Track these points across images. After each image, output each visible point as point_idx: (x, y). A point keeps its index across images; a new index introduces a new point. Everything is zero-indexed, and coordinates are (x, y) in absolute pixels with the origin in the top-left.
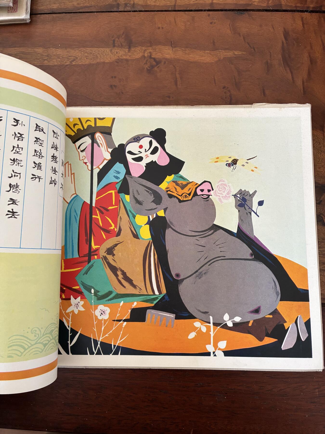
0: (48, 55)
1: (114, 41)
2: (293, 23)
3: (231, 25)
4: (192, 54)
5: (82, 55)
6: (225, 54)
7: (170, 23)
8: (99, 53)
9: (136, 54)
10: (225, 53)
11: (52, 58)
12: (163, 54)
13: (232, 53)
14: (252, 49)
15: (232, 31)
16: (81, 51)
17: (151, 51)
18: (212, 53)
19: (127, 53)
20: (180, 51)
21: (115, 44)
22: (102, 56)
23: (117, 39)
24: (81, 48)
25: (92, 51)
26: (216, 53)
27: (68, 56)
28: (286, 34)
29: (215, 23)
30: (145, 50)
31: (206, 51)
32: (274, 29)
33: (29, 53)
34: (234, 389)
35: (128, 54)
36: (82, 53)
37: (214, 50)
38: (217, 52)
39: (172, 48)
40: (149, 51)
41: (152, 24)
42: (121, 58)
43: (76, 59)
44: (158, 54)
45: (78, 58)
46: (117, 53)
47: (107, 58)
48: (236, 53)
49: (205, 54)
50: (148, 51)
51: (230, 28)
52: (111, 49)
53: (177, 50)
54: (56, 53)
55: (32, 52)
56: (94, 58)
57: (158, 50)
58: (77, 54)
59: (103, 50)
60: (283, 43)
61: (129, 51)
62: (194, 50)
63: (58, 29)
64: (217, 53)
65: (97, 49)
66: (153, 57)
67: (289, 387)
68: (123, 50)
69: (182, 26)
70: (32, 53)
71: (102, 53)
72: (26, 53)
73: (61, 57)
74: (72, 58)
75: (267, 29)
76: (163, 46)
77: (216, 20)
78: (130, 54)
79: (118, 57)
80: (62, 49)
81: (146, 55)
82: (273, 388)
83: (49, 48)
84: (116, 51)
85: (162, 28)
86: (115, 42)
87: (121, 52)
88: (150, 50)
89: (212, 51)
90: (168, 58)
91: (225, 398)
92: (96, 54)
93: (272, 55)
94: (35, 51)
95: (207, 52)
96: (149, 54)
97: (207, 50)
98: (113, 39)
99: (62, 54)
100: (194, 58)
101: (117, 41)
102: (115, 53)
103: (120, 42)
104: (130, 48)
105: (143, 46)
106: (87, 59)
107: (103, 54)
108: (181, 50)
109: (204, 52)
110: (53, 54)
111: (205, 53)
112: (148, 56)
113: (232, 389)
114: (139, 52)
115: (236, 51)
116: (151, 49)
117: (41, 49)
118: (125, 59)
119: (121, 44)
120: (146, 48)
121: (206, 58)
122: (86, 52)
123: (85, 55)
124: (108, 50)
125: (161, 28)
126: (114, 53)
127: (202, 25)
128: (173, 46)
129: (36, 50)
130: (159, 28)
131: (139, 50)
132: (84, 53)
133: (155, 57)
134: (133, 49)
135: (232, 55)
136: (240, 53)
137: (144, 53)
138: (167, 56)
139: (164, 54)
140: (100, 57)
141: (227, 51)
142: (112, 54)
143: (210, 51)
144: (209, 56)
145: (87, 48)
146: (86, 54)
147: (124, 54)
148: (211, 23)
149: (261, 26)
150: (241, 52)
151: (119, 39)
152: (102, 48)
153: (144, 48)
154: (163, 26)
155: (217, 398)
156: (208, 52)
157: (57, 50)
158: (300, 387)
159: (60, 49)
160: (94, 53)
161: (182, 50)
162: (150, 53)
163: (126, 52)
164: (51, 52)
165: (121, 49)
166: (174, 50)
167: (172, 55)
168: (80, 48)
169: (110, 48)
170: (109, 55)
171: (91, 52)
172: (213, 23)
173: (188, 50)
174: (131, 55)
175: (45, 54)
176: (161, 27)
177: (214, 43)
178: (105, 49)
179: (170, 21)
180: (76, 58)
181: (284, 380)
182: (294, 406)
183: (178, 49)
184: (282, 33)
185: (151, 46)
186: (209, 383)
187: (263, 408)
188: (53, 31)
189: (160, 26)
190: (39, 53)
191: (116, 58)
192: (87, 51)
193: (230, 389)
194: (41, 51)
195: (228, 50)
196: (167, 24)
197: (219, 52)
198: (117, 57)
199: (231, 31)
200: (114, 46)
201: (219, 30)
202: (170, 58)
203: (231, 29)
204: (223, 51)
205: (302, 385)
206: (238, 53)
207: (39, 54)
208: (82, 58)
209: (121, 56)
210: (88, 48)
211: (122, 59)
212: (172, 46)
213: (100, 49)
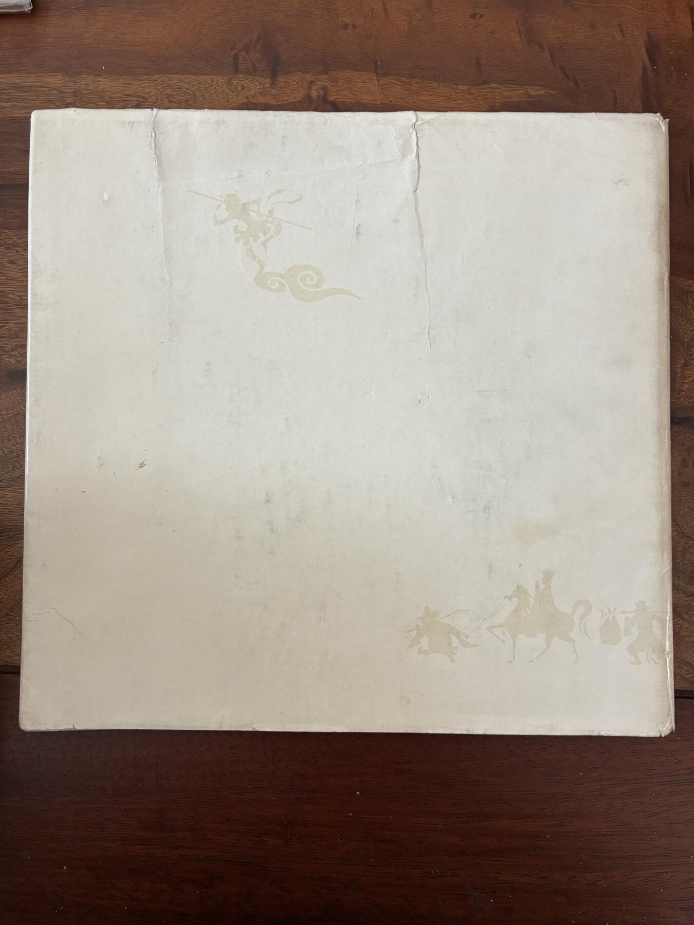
0: (75, 93)
1: (236, 58)
2: (671, 21)
3: (520, 22)
4: (425, 93)
5: (159, 92)
6: (506, 94)
7: (373, 14)
8: (200, 87)
9: (289, 91)
10: (506, 91)
11: (85, 99)
12: (355, 91)
13: (522, 91)
14: (572, 84)
15: (523, 38)
16: (156, 82)
17: (327, 84)
18: (475, 92)
19: (267, 90)
20: (395, 86)
21: (240, 67)
22: (207, 96)
23: (243, 54)
24: (156, 76)
25: (184, 83)
26: (484, 91)
27: (126, 95)
28: (653, 48)
29: (482, 16)
30: (312, 83)
31: (460, 87)
32: (623, 35)
33: (29, 87)
34: (512, 882)
35: (270, 92)
36: (159, 87)
37: (479, 85)
38: (485, 89)
39: (378, 78)
40: (322, 84)
41: (328, 18)
42: (254, 101)
43: (144, 102)
44: (344, 92)
45: (147, 99)
46: (243, 88)
47: (219, 101)
48: (533, 93)
49: (458, 93)
50: (320, 84)
51: (519, 30)
52: (228, 77)
53: (390, 83)
54: (96, 88)
55: (37, 84)
56: (187, 101)
57: (343, 81)
58: (147, 90)
59: (210, 81)
60: (645, 69)
61: (273, 84)
62: (432, 82)
63: (99, 28)
64: (486, 91)
65: (195, 77)
66: (330, 98)
67: (635, 876)
68: (258, 81)
69: (403, 24)
70: (37, 86)
71: (207, 88)
72: (23, 87)
73: (107, 98)
74: (134, 99)
75: (606, 34)
76: (356, 73)
77: (485, 8)
78: (274, 91)
79: (247, 97)
80: (110, 77)
81: (314, 95)
82: (600, 879)
83: (79, 73)
84: (241, 83)
85: (354, 26)
86: (239, 61)
87: (253, 86)
88: (324, 81)
89: (475, 85)
90: (367, 101)
91: (492, 901)
92: (193, 89)
93: (618, 99)
94: (45, 82)
95: (461, 90)
96: (321, 92)
97: (462, 85)
98: (234, 52)
99: (109, 89)
100: (431, 104)
101: (244, 57)
102: (239, 89)
103: (252, 61)
104: (274, 75)
105: (308, 73)
106: (170, 101)
107: (209, 91)
108: (399, 83)
109: (454, 87)
110: (88, 90)
111: (457, 91)
112: (318, 97)
113: (506, 883)
114: (296, 86)
115: (533, 87)
116: (326, 79)
117: (60, 77)
118: (262, 103)
119: (254, 66)
120: (313, 77)
121: (460, 104)
122: (167, 86)
123: (166, 92)
124: (221, 80)
125: (350, 27)
126: (236, 88)
127: (450, 20)
128: (378, 71)
129: (47, 80)
130: (346, 27)
131: (297, 83)
132: (163, 87)
133: (335, 99)
134: (281, 79)
135: (521, 96)
136: (542, 92)
137: (309, 88)
138: (365, 97)
139: (356, 93)
140: (201, 99)
141: (511, 87)
142: (232, 91)
143: (469, 86)
144: (467, 99)
145: (171, 76)
146: (169, 91)
147: (261, 91)
148: (473, 16)
149: (593, 26)
150: (544, 89)
151: (247, 53)
152: (205, 75)
153: (309, 77)
154: (355, 23)
155: (472, 901)
156: (465, 88)
157: (99, 79)
158: (658, 877)
159: (105, 78)
160: (187, 89)
161: (403, 82)
162: (324, 88)
163: (267, 86)
164: (85, 84)
165: (254, 79)
166: (381, 82)
167: (377, 94)
168: (153, 75)
169: (226, 75)
170: (224, 94)
171: (179, 84)
172: (478, 16)
173: (416, 82)
174: (277, 94)
175: (68, 91)
176: (351, 23)
177: (479, 65)
178: (214, 77)
179: (373, 9)
180: (144, 100)
181: (624, 863)
182: (643, 917)
183: (392, 81)
184: (644, 45)
185: (326, 72)
186: (456, 870)
187: (574, 922)
188: (87, 32)
189: (349, 21)
190: (54, 87)
191: (241, 101)
192: (171, 82)
193: (503, 883)
194: (60, 82)
195: (513, 84)
196: (366, 17)
197: (490, 90)
198: (243, 98)
199: (521, 38)
200: (237, 71)
201: (492, 33)
202: (372, 102)
203: (520, 32)
204: (501, 87)
205: (663, 872)
206: (536, 91)
207: (54, 89)
208: (159, 101)
209: (254, 96)
210: (174, 74)
211: (255, 104)
212: (377, 74)
213: (203, 77)
